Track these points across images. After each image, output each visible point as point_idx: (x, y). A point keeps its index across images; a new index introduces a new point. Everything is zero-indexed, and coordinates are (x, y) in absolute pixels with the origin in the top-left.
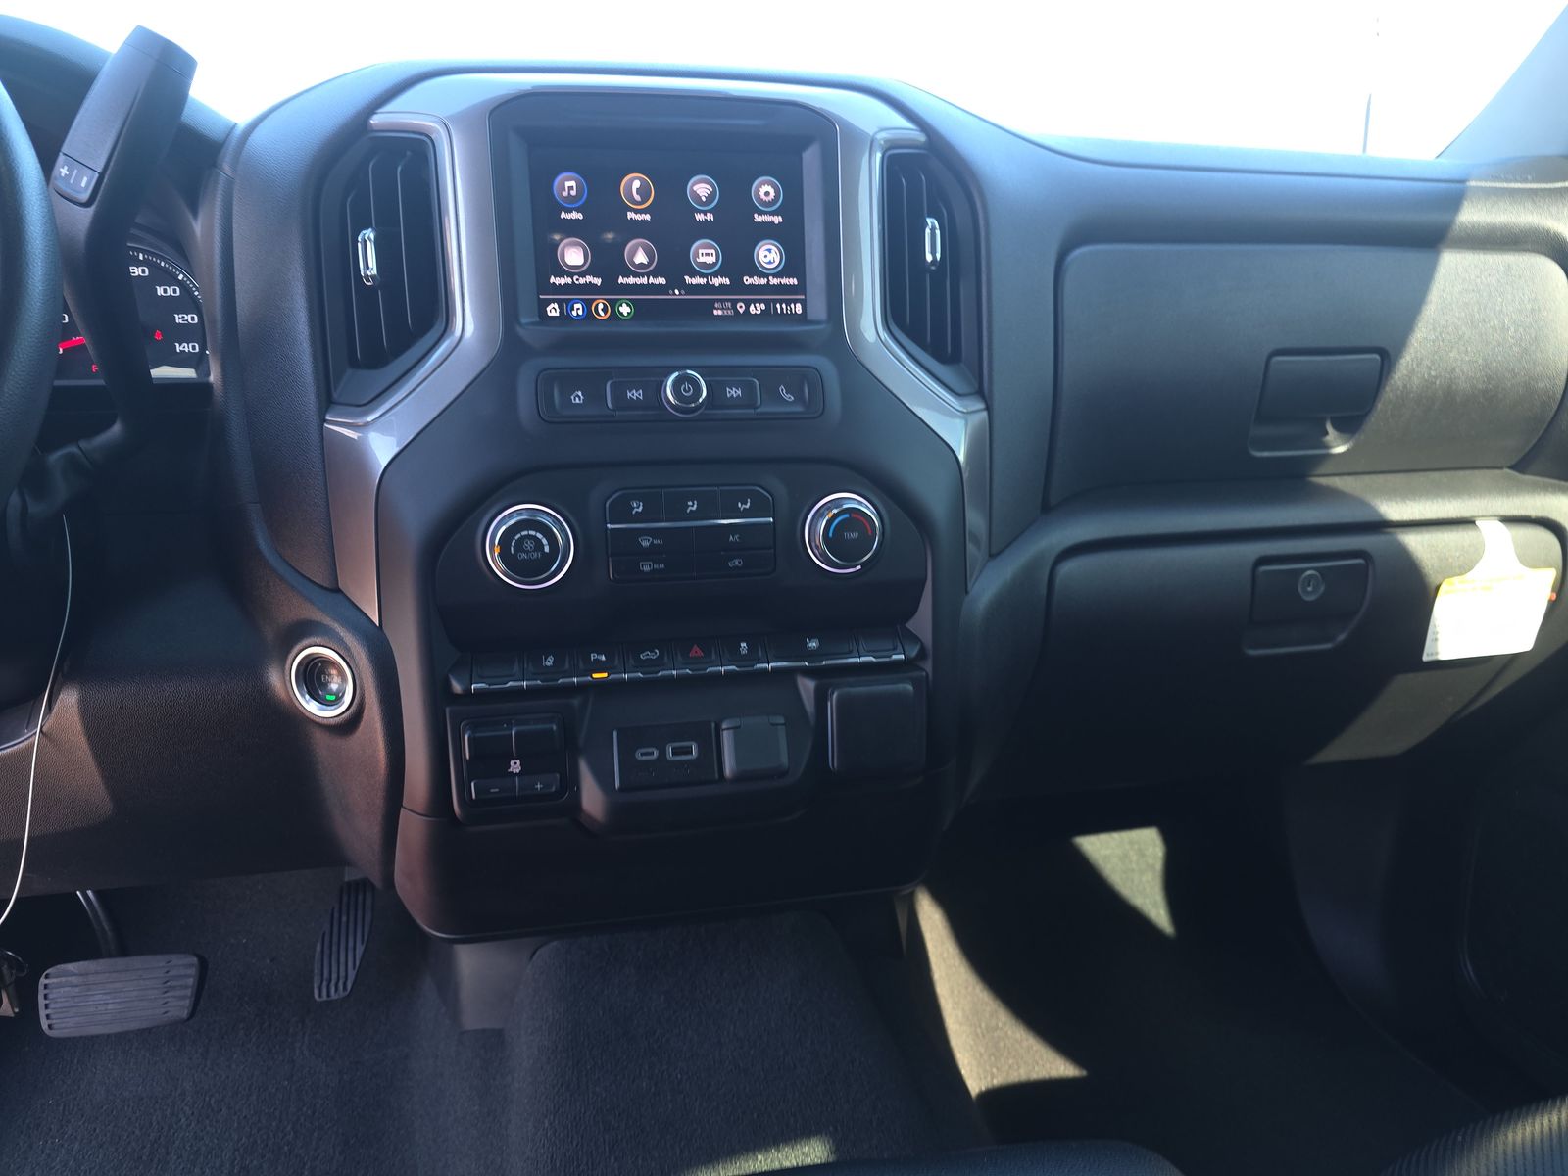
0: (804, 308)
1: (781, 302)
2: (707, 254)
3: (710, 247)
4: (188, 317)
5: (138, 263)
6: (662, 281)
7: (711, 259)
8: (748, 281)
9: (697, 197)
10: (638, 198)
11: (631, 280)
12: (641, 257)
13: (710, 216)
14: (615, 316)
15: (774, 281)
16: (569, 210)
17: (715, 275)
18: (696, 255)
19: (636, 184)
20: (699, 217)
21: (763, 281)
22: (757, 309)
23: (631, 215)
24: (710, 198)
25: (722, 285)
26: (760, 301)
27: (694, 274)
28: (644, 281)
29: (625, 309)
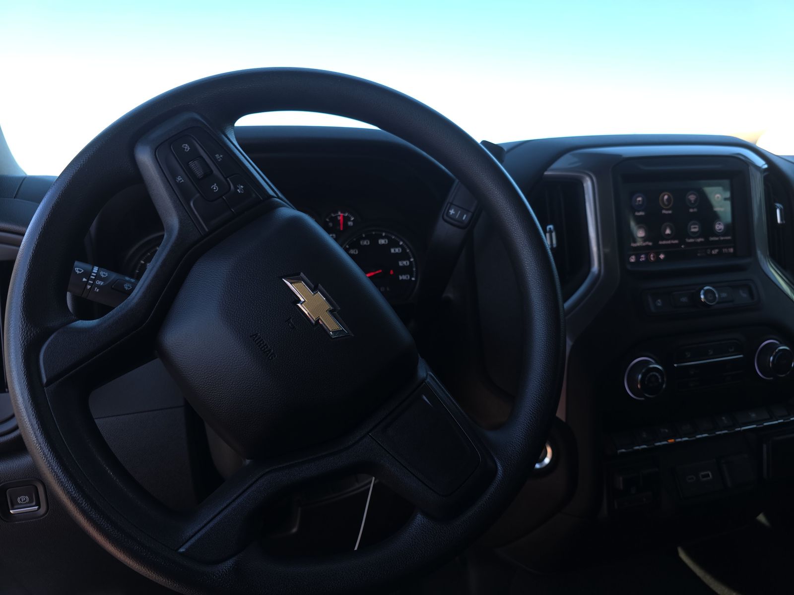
0: (735, 250)
1: (725, 248)
2: (695, 228)
3: (696, 224)
4: (405, 263)
5: (383, 238)
6: (676, 242)
7: (696, 230)
8: (712, 239)
9: (690, 201)
10: (666, 203)
11: (664, 242)
12: (668, 232)
13: (695, 210)
14: (658, 259)
15: (722, 238)
16: (639, 211)
17: (698, 237)
18: (690, 229)
19: (666, 197)
20: (691, 210)
21: (717, 239)
22: (715, 252)
23: (664, 212)
24: (696, 201)
25: (701, 242)
26: (716, 248)
27: (690, 237)
28: (669, 242)
29: (662, 256)
